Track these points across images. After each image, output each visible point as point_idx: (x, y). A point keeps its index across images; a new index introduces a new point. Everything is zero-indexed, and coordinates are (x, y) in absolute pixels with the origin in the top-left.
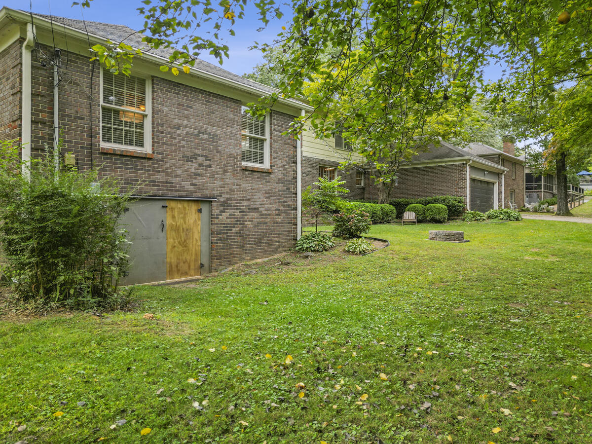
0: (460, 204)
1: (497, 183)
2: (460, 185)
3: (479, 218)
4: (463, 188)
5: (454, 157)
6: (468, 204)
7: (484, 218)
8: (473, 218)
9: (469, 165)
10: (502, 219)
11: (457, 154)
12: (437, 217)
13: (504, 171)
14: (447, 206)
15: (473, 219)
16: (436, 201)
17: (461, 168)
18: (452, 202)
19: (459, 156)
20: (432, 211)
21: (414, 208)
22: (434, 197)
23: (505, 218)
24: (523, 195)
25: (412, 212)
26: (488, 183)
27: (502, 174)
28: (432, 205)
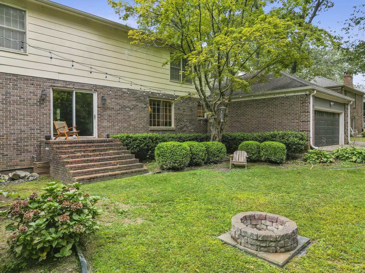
0: (301, 142)
1: (343, 114)
2: (303, 118)
3: (325, 159)
4: (305, 122)
5: (296, 87)
6: (311, 139)
7: (331, 160)
8: (318, 159)
9: (313, 96)
10: (355, 162)
11: (299, 84)
12: (273, 158)
13: (350, 101)
14: (285, 144)
15: (318, 161)
16: (273, 138)
17: (304, 99)
18: (291, 139)
19: (301, 86)
20: (267, 151)
21: (247, 146)
22: (272, 133)
23: (359, 160)
24: (362, 121)
25: (243, 152)
26: (334, 114)
27: (348, 104)
28: (268, 143)
